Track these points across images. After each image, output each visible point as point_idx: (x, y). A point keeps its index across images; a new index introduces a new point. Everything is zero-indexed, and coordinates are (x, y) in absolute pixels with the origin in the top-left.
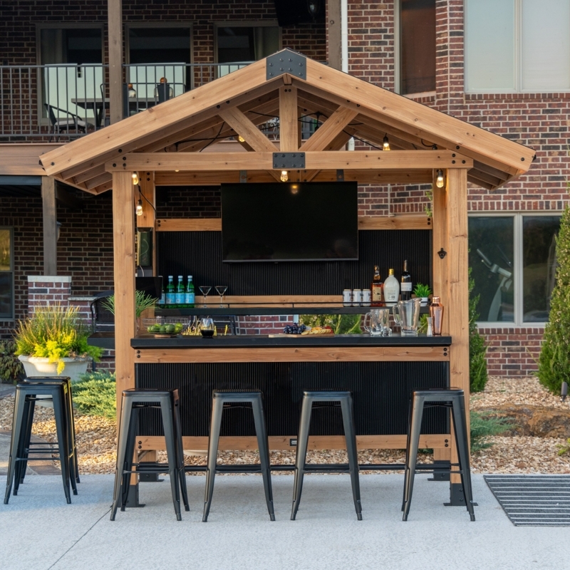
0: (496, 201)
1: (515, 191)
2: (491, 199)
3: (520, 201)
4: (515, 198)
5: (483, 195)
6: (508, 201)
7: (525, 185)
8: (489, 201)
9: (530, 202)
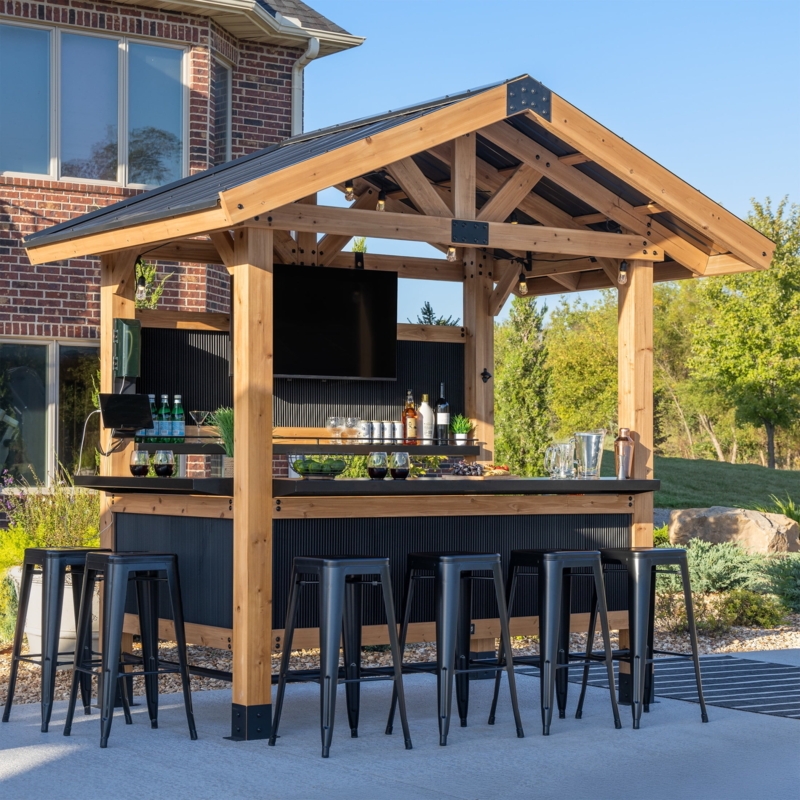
0: (28, 323)
1: (53, 311)
2: (22, 320)
3: (59, 325)
4: (52, 320)
5: (12, 314)
6: (44, 324)
7: (65, 304)
8: (20, 323)
9: (72, 327)
